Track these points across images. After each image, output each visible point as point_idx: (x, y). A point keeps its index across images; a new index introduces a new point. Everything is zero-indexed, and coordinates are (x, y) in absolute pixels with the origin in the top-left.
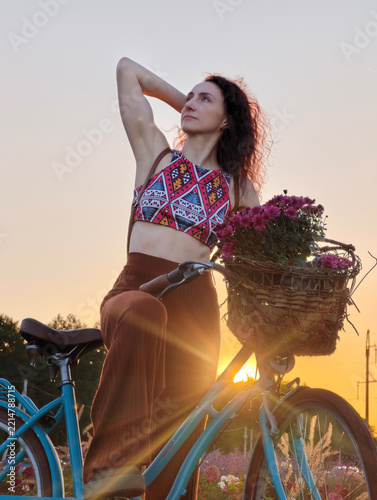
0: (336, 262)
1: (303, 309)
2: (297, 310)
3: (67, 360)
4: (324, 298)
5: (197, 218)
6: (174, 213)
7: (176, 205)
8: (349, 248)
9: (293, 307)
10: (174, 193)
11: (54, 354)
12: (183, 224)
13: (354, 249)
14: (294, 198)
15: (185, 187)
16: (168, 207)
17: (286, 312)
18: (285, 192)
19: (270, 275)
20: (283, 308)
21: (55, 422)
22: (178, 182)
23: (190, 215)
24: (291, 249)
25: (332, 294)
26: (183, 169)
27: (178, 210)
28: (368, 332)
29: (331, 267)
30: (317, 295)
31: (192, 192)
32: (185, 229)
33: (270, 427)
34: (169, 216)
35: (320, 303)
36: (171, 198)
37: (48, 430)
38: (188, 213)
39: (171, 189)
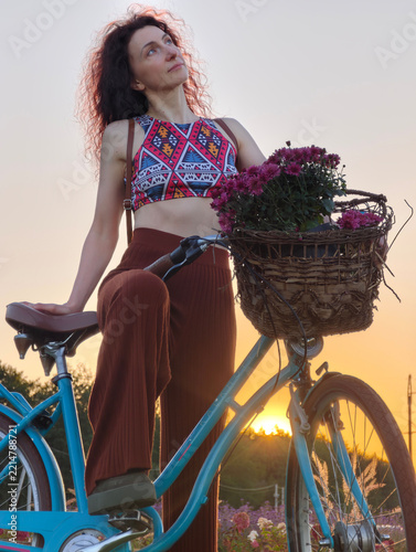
0: (358, 220)
1: (321, 281)
2: (314, 284)
3: (63, 349)
4: (347, 265)
5: (210, 176)
6: (184, 181)
7: (182, 171)
8: (380, 199)
9: (308, 281)
10: (171, 160)
11: (47, 343)
12: (199, 189)
13: (386, 201)
14: (296, 151)
15: (177, 150)
16: (174, 176)
17: (300, 288)
18: (288, 143)
19: (276, 246)
20: (296, 283)
21: (51, 422)
22: (167, 147)
23: (203, 176)
24: (300, 211)
25: (356, 259)
26: (164, 133)
27: (187, 176)
28: (410, 377)
29: (351, 228)
30: (336, 262)
31: (188, 152)
32: (202, 193)
33: (300, 422)
34: (181, 186)
35: (342, 272)
36: (172, 167)
37: (44, 432)
38: (199, 175)
39: (165, 158)
